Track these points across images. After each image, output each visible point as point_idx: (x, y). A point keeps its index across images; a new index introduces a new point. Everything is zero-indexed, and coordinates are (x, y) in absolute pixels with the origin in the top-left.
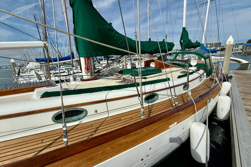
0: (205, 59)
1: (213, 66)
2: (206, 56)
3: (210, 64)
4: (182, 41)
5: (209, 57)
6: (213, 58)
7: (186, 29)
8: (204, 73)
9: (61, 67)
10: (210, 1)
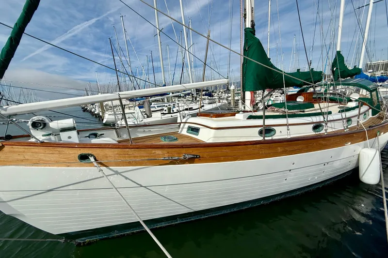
0: (371, 92)
1: (382, 102)
2: (372, 88)
3: (378, 99)
4: (335, 69)
5: (375, 90)
6: (381, 90)
7: (341, 53)
8: (369, 109)
9: (153, 103)
10: (374, 3)
